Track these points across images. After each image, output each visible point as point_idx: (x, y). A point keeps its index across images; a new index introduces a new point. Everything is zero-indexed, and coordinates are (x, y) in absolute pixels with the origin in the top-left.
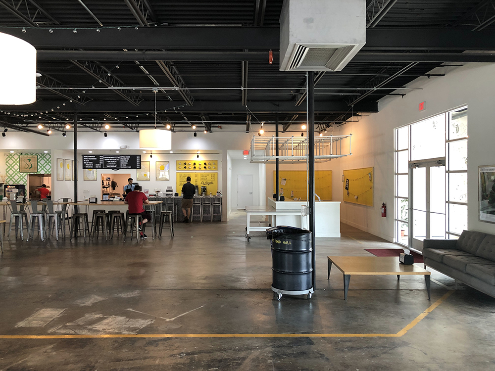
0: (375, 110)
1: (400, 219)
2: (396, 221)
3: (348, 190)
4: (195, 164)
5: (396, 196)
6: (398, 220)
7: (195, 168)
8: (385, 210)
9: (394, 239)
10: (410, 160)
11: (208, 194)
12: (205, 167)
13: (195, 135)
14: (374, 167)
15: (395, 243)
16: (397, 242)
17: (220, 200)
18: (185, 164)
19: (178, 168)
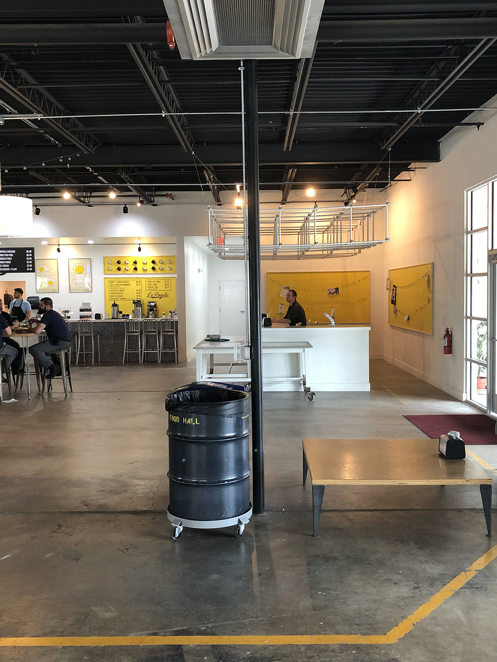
0: (435, 157)
1: (475, 357)
2: (469, 363)
3: (395, 304)
4: (135, 263)
5: (469, 315)
6: (471, 361)
7: (136, 269)
8: (450, 342)
9: (464, 394)
10: (490, 248)
11: (160, 314)
12: (153, 268)
13: (125, 211)
14: (433, 263)
15: (467, 402)
16: (469, 399)
17: (174, 325)
18: (119, 262)
19: (107, 270)
